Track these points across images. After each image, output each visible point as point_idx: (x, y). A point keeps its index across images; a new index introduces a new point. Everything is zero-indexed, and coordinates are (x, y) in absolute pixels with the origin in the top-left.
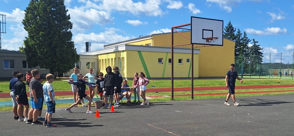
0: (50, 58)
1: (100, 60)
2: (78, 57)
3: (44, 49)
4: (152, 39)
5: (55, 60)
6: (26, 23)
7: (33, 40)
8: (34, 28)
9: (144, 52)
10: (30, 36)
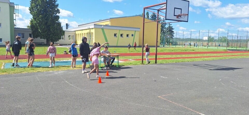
0: (46, 32)
1: (77, 34)
2: (64, 32)
3: (42, 26)
4: (110, 21)
5: (50, 34)
6: (31, 9)
7: (36, 20)
8: (36, 12)
9: (105, 29)
10: (34, 18)
